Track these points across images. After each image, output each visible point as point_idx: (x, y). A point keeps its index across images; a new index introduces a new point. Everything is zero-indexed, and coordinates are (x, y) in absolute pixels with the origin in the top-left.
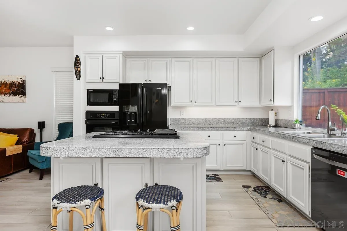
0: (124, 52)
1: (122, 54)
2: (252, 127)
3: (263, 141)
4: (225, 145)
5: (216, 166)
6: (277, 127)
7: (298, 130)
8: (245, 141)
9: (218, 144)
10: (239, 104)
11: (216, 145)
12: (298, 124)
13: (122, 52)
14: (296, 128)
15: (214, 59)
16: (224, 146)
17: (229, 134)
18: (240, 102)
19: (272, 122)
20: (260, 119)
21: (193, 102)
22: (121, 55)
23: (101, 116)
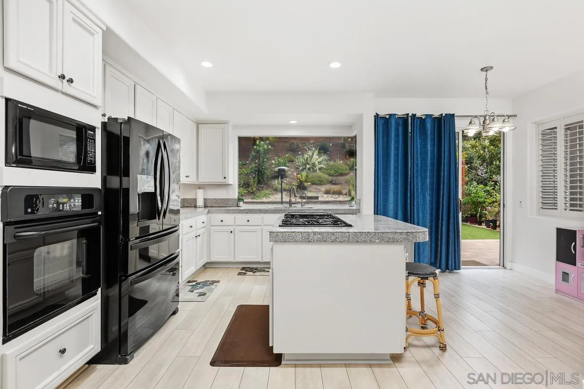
3: (248, 221)
8: (207, 228)
13: (105, 29)
19: (200, 202)
23: (61, 205)
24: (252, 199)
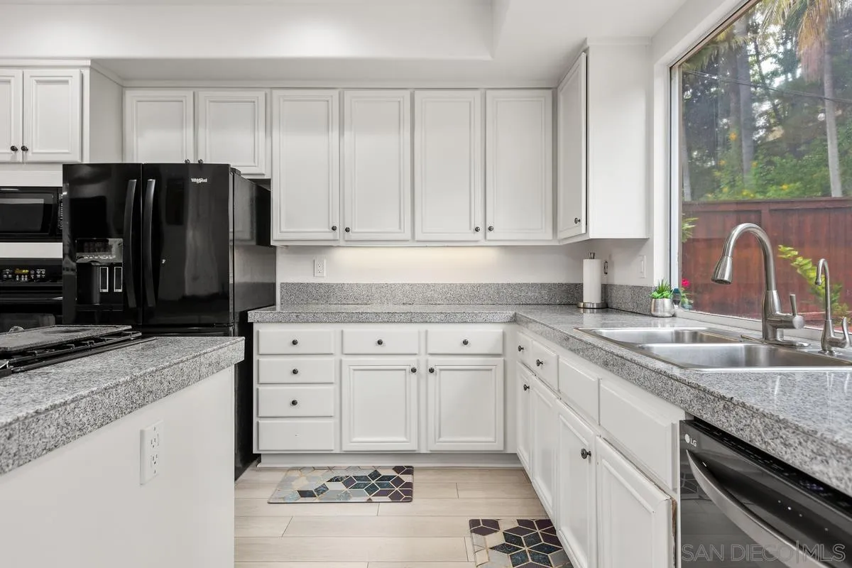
0: (94, 61)
1: (91, 68)
2: (521, 312)
3: (539, 363)
4: (432, 371)
5: (405, 439)
6: (607, 311)
7: (667, 320)
8: (501, 359)
9: (409, 369)
10: (488, 238)
11: (405, 370)
12: (667, 302)
13: (89, 63)
14: (659, 314)
15: (407, 94)
16: (431, 376)
17: (446, 336)
18: (490, 229)
19: (591, 295)
20: (561, 285)
21: (340, 230)
22: (87, 73)
23: (17, 276)
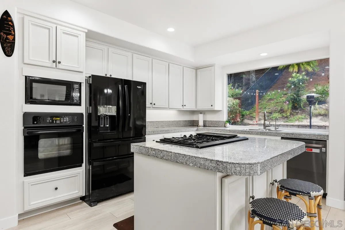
0: (88, 31)
13: (85, 30)
18: (185, 106)
19: (201, 123)
21: (152, 104)
22: (85, 34)
23: (55, 121)
24: (285, 122)
